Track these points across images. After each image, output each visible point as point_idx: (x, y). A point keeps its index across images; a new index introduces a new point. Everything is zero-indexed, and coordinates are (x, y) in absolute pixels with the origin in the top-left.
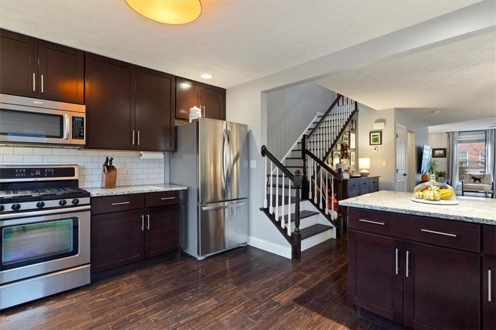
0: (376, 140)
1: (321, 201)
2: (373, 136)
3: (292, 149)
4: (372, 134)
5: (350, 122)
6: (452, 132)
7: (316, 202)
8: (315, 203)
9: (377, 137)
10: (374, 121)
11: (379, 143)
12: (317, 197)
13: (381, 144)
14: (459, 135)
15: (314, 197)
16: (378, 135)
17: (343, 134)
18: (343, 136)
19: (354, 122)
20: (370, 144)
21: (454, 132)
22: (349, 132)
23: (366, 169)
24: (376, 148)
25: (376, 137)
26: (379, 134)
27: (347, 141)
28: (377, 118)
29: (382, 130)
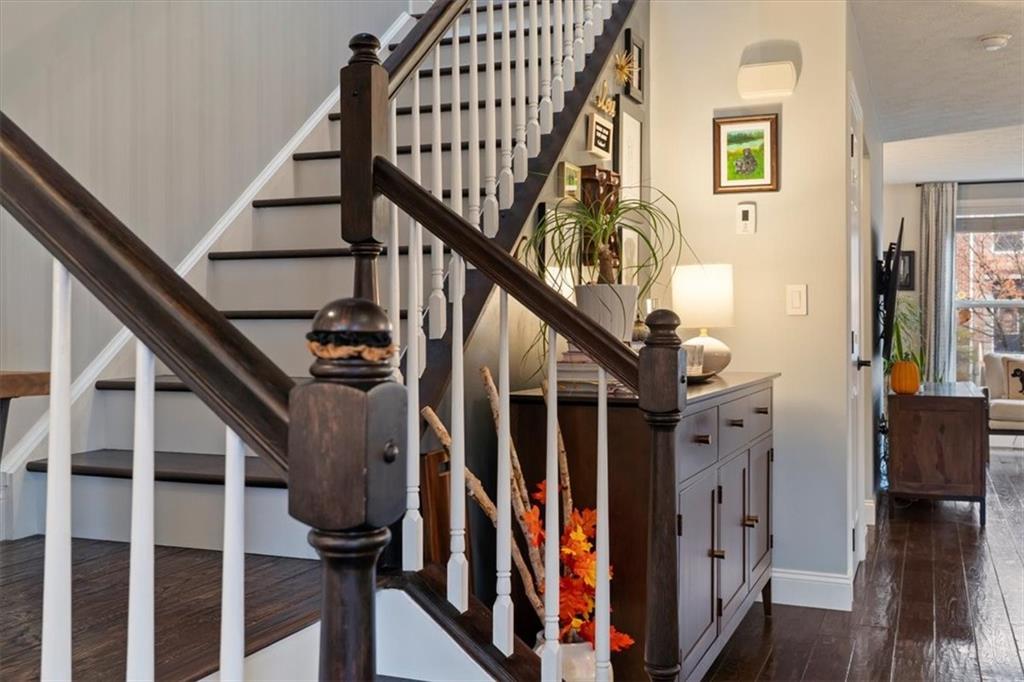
0: (748, 164)
1: (504, 585)
2: (732, 140)
3: (254, 191)
4: (726, 130)
5: (619, 43)
6: (935, 184)
7: (458, 595)
8: (450, 610)
9: (753, 145)
10: (738, 55)
11: (767, 179)
12: (468, 554)
13: (776, 186)
14: (959, 198)
15: (446, 554)
16: (760, 136)
17: (587, 109)
18: (587, 120)
19: (635, 51)
20: (717, 188)
21: (942, 183)
22: (616, 98)
23: (711, 333)
24: (750, 208)
25: (746, 145)
26: (765, 127)
27: (608, 157)
28: (755, 38)
29: (780, 106)
